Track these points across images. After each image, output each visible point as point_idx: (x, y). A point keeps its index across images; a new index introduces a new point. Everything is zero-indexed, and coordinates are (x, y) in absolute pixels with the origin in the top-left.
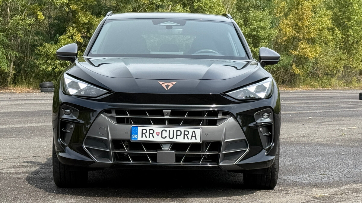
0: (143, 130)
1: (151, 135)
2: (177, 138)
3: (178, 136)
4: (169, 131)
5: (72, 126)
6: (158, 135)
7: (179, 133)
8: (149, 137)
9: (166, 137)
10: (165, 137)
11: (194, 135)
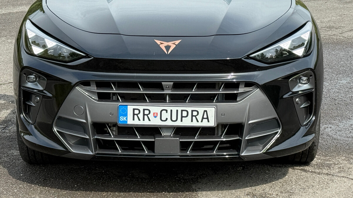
0: (134, 110)
1: (146, 117)
2: (182, 121)
3: (183, 118)
4: (171, 111)
5: (38, 98)
6: (155, 117)
7: (185, 114)
8: (144, 120)
9: (167, 119)
10: (165, 119)
11: (205, 116)
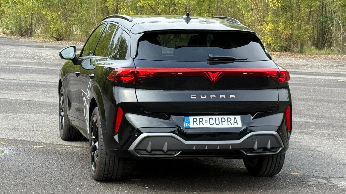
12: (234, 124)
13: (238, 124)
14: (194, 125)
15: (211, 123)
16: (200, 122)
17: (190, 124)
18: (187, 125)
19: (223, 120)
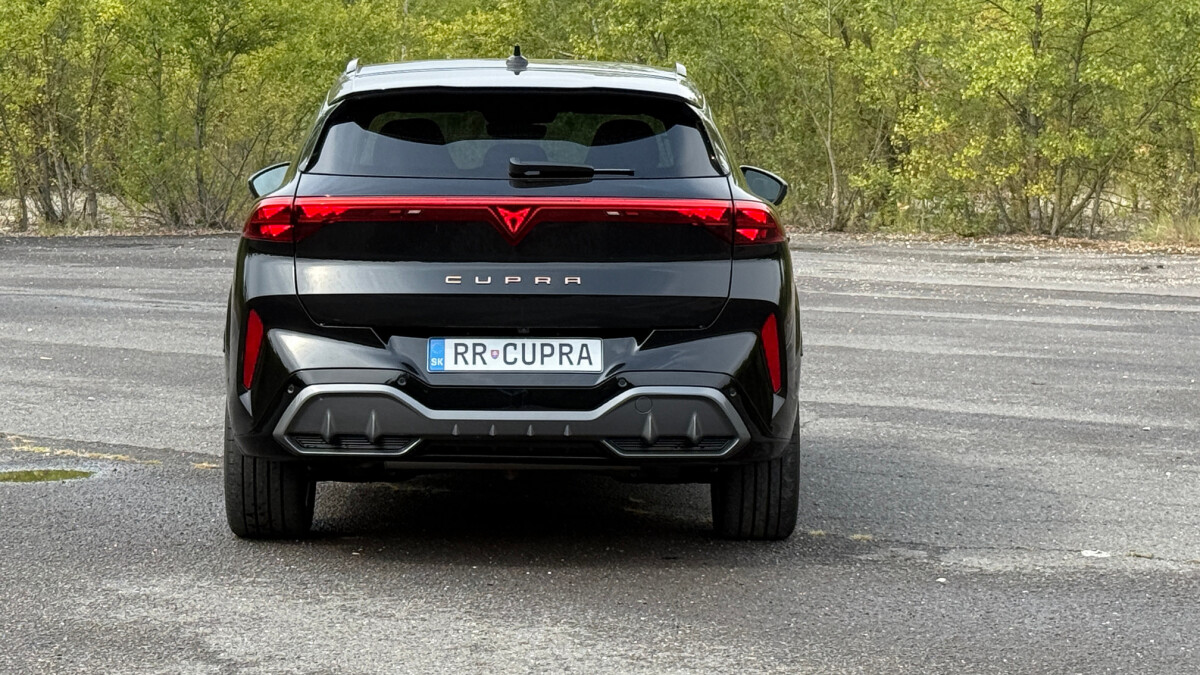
12: (579, 363)
13: (591, 363)
14: (456, 363)
15: (510, 359)
16: (475, 354)
17: (443, 362)
18: (435, 362)
19: (547, 350)
